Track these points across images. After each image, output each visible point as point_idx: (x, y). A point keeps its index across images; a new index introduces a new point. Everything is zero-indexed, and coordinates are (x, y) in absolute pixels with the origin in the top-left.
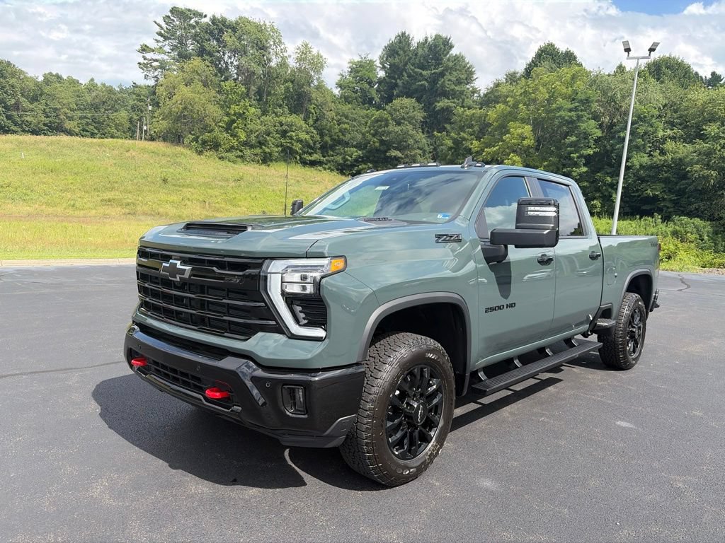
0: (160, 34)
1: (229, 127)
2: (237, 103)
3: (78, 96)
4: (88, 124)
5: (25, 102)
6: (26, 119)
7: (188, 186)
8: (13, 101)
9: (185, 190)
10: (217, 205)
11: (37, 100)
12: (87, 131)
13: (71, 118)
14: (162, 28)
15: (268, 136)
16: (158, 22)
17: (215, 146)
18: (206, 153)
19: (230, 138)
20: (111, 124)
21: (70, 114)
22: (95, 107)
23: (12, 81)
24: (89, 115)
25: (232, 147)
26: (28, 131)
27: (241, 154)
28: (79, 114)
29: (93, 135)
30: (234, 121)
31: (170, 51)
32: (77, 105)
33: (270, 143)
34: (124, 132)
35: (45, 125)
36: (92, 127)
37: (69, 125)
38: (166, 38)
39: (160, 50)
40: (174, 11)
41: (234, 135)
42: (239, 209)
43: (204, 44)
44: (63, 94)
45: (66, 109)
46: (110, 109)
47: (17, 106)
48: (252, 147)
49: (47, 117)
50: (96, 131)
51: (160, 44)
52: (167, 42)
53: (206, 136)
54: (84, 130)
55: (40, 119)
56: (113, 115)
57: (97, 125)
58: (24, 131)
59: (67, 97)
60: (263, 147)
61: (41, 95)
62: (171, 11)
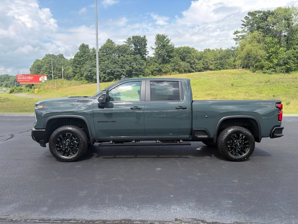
0: (243, 25)
1: (269, 59)
2: (273, 47)
3: (215, 56)
4: (218, 65)
5: (197, 61)
6: (197, 67)
7: (242, 86)
8: (193, 61)
9: (240, 88)
10: (252, 94)
11: (201, 59)
12: (218, 68)
13: (211, 64)
14: (244, 22)
15: (290, 59)
16: (242, 20)
17: (262, 67)
18: (257, 71)
19: (269, 63)
20: (227, 64)
21: (212, 63)
22: (221, 59)
23: (193, 54)
24: (219, 62)
25: (271, 67)
26: (197, 71)
27: (274, 70)
28: (215, 62)
29: (220, 69)
30: (271, 55)
31: (247, 31)
32: (214, 59)
33: (290, 63)
34: (232, 66)
35: (203, 68)
36: (219, 66)
37: (211, 67)
38: (245, 26)
39: (244, 31)
40: (250, 14)
41: (271, 62)
42: (262, 95)
43: (259, 24)
44: (210, 56)
45: (210, 61)
46: (227, 58)
47: (194, 63)
48: (281, 65)
49: (204, 65)
50: (221, 68)
51: (243, 29)
52: (246, 27)
53: (257, 64)
54: (217, 68)
55: (201, 66)
56: (227, 60)
57: (221, 65)
58: (196, 71)
59: (211, 57)
60: (286, 65)
61: (202, 57)
62: (248, 14)
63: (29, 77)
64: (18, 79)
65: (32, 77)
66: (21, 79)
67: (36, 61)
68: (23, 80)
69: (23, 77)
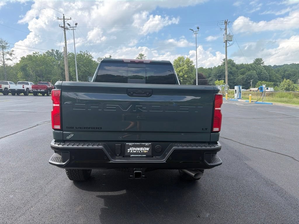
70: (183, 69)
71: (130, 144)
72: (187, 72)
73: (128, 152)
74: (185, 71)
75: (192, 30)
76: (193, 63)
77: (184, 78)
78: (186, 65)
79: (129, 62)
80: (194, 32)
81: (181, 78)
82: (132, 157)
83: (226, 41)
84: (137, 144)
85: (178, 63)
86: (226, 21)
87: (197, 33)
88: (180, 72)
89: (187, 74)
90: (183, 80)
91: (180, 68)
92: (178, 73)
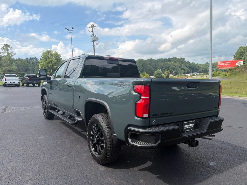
63: (227, 63)
64: (218, 65)
65: (229, 63)
66: (220, 65)
67: (240, 48)
68: (222, 65)
69: (222, 63)
70: (52, 61)
71: (186, 123)
72: (55, 64)
73: (184, 128)
74: (54, 62)
75: (67, 29)
76: (60, 56)
77: (53, 69)
78: (54, 58)
79: (108, 59)
80: (69, 31)
81: (51, 69)
82: (186, 132)
83: (94, 41)
84: (188, 122)
85: (47, 55)
86: (93, 25)
87: (72, 32)
88: (49, 63)
89: (56, 66)
90: (52, 70)
91: (49, 60)
92: (48, 64)
